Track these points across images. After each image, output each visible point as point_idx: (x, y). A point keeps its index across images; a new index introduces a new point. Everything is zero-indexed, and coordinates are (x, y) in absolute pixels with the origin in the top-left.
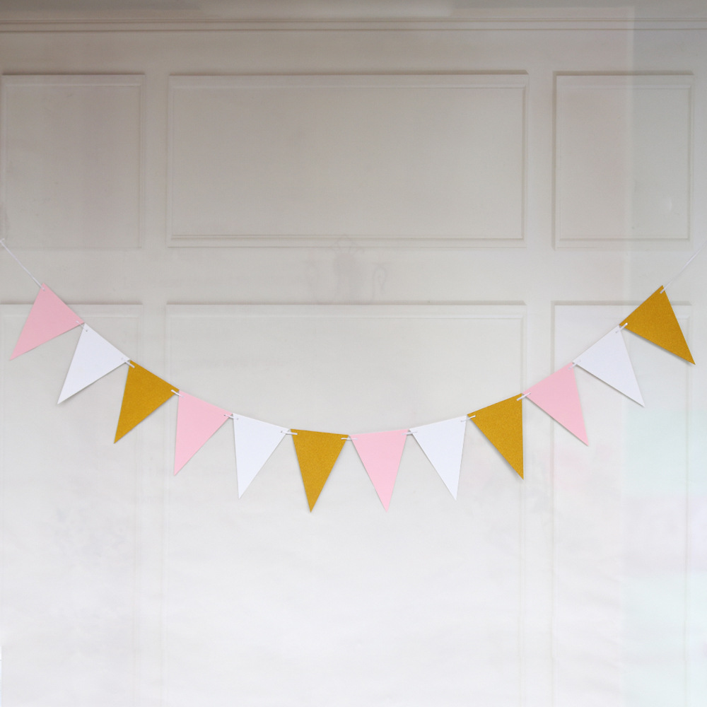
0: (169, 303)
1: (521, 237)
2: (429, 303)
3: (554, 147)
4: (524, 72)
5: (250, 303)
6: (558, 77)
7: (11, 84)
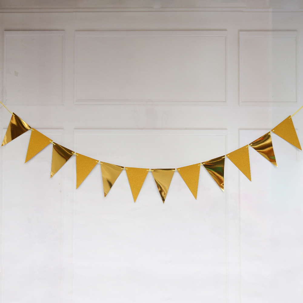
0: (75, 129)
1: (225, 101)
2: (186, 129)
3: (239, 62)
4: (225, 30)
5: (110, 129)
6: (240, 32)
7: (7, 34)
